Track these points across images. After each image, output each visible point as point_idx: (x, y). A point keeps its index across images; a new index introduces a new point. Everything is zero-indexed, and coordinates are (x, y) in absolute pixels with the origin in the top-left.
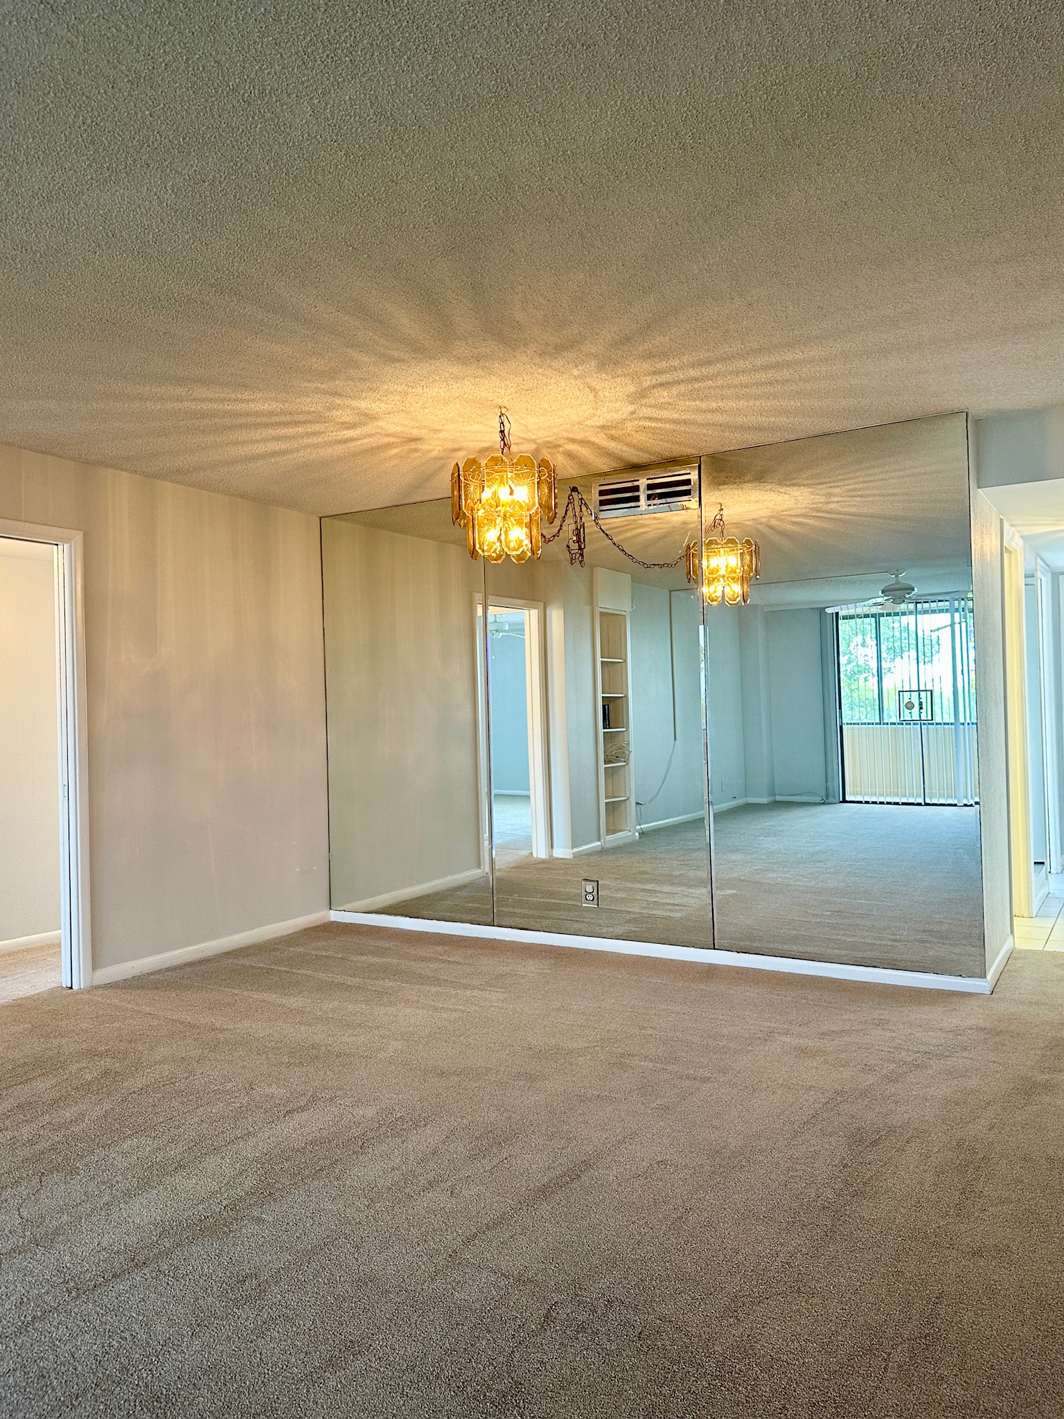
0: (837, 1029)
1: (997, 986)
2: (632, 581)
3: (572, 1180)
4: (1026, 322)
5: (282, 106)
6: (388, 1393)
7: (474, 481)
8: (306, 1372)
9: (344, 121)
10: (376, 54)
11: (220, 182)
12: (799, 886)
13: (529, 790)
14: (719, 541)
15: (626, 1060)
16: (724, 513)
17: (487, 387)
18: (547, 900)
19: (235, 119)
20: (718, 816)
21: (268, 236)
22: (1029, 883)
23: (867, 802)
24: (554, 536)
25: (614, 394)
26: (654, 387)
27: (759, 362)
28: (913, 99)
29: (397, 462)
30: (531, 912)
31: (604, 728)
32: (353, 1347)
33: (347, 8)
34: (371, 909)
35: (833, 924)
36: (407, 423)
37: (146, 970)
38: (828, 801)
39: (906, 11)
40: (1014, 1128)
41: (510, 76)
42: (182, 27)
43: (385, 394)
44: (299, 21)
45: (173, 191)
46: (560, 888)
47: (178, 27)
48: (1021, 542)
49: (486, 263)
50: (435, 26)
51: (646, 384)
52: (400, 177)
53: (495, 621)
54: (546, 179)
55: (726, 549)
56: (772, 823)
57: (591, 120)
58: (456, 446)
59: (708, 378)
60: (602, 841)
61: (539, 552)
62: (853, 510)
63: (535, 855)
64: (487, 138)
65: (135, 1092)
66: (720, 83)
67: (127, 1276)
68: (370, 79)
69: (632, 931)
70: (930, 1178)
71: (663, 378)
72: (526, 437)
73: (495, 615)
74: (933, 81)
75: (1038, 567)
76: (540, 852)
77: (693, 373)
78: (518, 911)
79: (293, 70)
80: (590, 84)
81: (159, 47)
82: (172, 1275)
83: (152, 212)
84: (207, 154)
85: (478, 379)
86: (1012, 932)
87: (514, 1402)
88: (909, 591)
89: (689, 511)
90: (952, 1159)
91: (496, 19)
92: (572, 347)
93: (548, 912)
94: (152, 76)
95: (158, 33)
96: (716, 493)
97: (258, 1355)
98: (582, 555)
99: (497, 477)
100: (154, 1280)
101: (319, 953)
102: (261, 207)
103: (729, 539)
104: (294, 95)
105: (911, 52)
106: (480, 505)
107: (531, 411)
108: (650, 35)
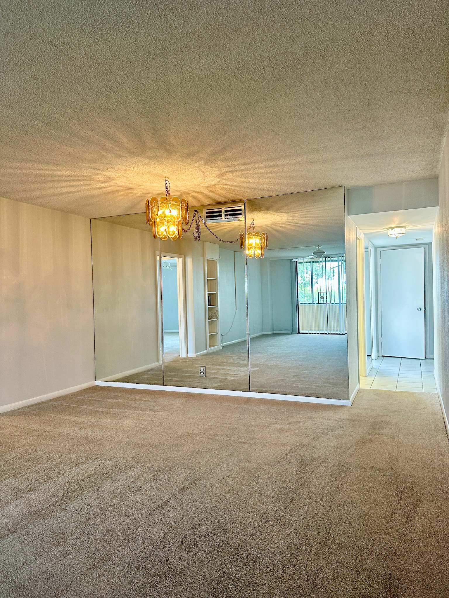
0: (295, 421)
1: (353, 403)
2: (219, 247)
3: (193, 486)
4: (366, 153)
5: (72, 50)
6: (118, 577)
7: (155, 206)
8: (84, 571)
9: (99, 58)
10: (112, 31)
11: (45, 79)
12: (282, 366)
13: (178, 330)
14: (252, 233)
15: (215, 437)
16: (254, 222)
17: (160, 169)
18: (185, 374)
19: (51, 53)
20: (252, 339)
21: (67, 103)
22: (365, 364)
23: (307, 333)
24: (188, 230)
25: (211, 174)
26: (227, 172)
27: (267, 164)
28: (325, 66)
29: (123, 197)
30: (179, 379)
31: (208, 306)
32: (103, 559)
33: (99, 11)
34: (113, 380)
35: (294, 380)
36: (127, 182)
37: (16, 408)
38: (293, 333)
39: (322, 32)
40: (359, 457)
41: (168, 45)
42: (27, 13)
43: (117, 170)
44: (79, 15)
45: (25, 82)
46: (190, 369)
47: (25, 13)
48: (363, 236)
49: (159, 119)
50: (136, 22)
51: (224, 171)
52: (122, 83)
53: (165, 262)
54: (183, 87)
55: (255, 236)
56: (272, 342)
57: (201, 65)
58: (148, 192)
59: (247, 170)
60: (207, 350)
61: (182, 236)
62: (302, 222)
63: (181, 356)
64: (158, 69)
65: (10, 460)
66: (252, 54)
67: (7, 537)
68: (109, 42)
69: (218, 385)
70: (328, 477)
71: (231, 169)
72: (176, 189)
73: (165, 260)
74: (332, 60)
75: (370, 245)
76: (183, 355)
77: (242, 167)
78: (174, 379)
79: (76, 35)
80: (200, 51)
81: (17, 21)
82: (26, 535)
83: (15, 90)
84: (39, 67)
85: (156, 166)
86: (359, 382)
87: (169, 576)
88: (323, 253)
89: (241, 221)
90: (336, 469)
91: (162, 21)
92: (194, 155)
93: (185, 379)
94: (14, 33)
95: (17, 15)
96: (251, 214)
97: (63, 566)
98: (199, 237)
99: (165, 205)
100: (19, 538)
101: (91, 399)
102: (63, 91)
103: (256, 232)
104: (77, 46)
105: (324, 48)
106: (158, 217)
107: (178, 179)
108: (224, 33)
